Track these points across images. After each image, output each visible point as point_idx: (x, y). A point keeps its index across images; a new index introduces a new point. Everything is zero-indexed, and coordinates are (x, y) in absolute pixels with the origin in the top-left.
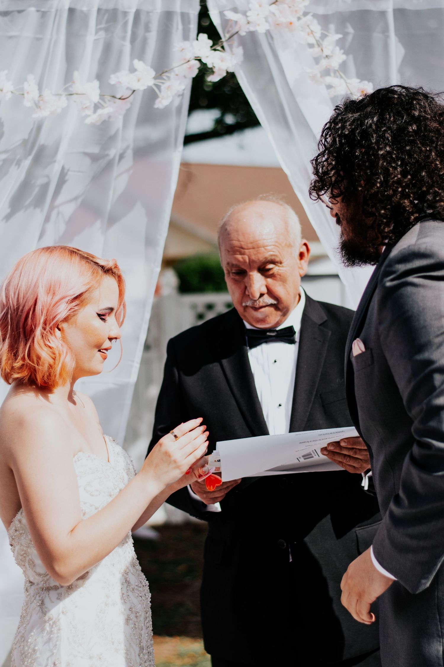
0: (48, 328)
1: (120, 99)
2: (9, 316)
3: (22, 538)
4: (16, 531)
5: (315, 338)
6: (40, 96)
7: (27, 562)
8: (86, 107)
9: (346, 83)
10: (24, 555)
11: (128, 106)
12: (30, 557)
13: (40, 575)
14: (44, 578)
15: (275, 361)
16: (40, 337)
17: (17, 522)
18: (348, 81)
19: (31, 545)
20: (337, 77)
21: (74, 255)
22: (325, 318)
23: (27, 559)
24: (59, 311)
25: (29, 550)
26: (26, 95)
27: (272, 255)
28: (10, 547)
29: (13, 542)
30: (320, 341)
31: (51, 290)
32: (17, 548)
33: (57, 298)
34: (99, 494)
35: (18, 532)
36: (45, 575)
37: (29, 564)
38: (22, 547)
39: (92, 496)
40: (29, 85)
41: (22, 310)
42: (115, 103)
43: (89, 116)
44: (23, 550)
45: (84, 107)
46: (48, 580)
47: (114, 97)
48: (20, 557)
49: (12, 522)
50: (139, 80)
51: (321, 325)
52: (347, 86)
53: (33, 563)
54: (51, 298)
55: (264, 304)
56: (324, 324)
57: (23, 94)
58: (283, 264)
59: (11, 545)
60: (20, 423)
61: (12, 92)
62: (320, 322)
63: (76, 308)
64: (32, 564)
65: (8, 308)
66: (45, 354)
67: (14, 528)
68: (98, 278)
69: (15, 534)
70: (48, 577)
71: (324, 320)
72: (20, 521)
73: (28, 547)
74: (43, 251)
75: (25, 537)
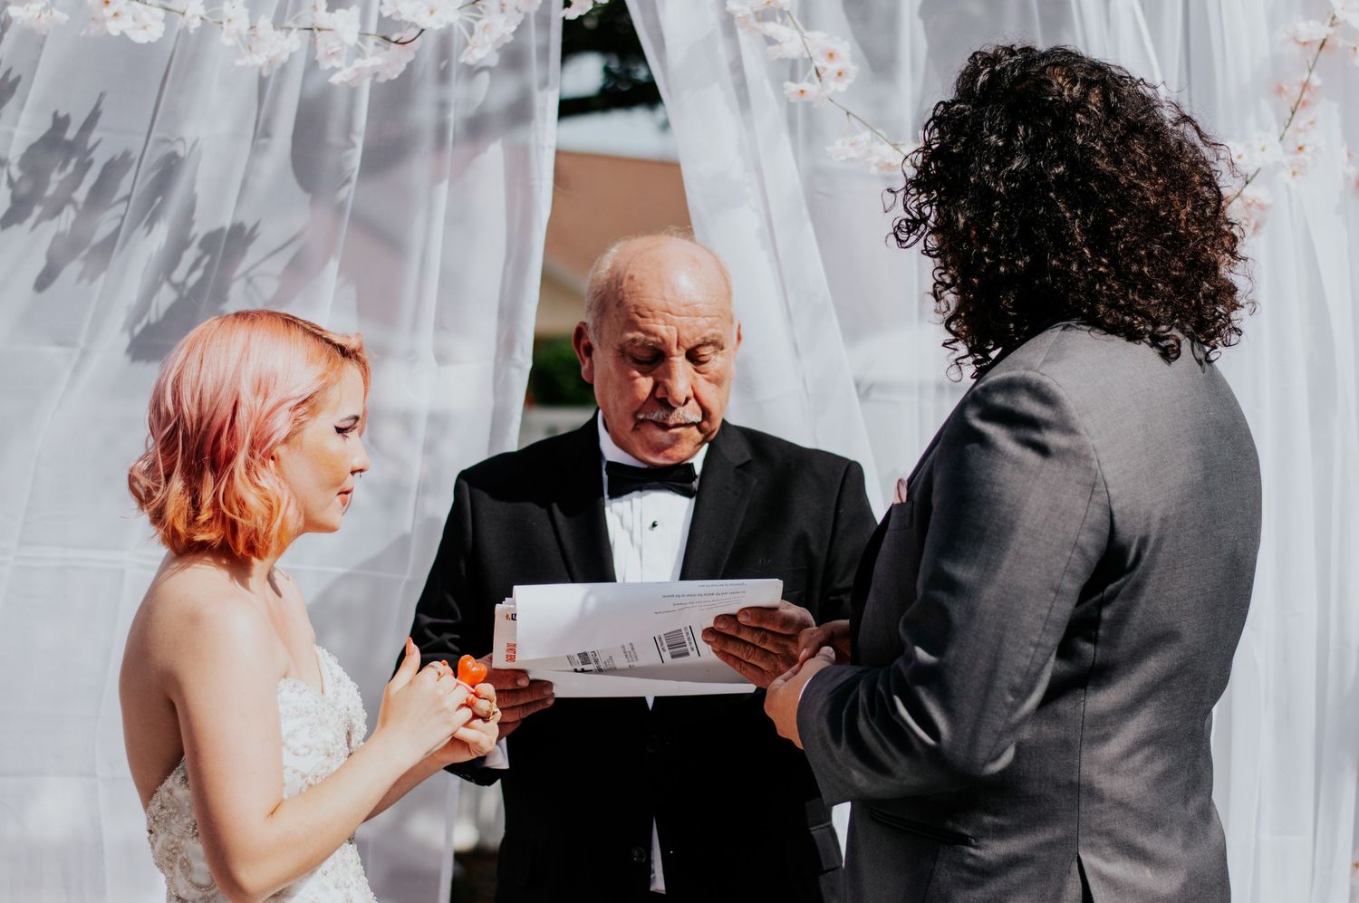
0: (258, 455)
1: (396, 42)
2: (181, 433)
3: (173, 821)
4: (162, 807)
5: (727, 488)
6: (252, 28)
7: (178, 861)
8: (333, 54)
9: (803, 37)
10: (174, 851)
11: (411, 57)
12: (184, 854)
13: (199, 886)
14: (206, 893)
15: (654, 525)
16: (243, 470)
17: (167, 795)
18: (807, 34)
19: (187, 835)
20: (787, 25)
21: (292, 326)
22: (748, 457)
23: (179, 857)
24: (276, 428)
25: (183, 843)
26: (225, 24)
27: (713, 335)
28: (148, 834)
29: (155, 827)
30: (736, 494)
31: (261, 388)
32: (162, 837)
33: (270, 403)
34: (309, 753)
35: (165, 811)
36: (208, 888)
37: (182, 867)
38: (171, 837)
39: (297, 755)
40: (234, 7)
41: (209, 424)
42: (388, 49)
43: (339, 70)
44: (172, 842)
45: (329, 52)
46: (213, 896)
47: (386, 39)
48: (167, 854)
49: (156, 792)
50: (432, 12)
51: (739, 467)
52: (805, 44)
53: (189, 865)
54: (262, 401)
55: (683, 422)
56: (744, 467)
57: (221, 23)
58: (724, 351)
59: (151, 832)
60: (194, 619)
61: (202, 19)
62: (739, 462)
63: (303, 418)
64: (187, 867)
65: (179, 419)
66: (252, 498)
67: (159, 803)
68: (337, 367)
69: (161, 813)
70: (213, 892)
71: (746, 460)
72: (170, 791)
73: (182, 837)
74: (238, 320)
75: (177, 820)
